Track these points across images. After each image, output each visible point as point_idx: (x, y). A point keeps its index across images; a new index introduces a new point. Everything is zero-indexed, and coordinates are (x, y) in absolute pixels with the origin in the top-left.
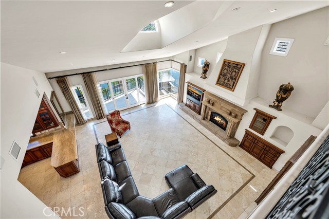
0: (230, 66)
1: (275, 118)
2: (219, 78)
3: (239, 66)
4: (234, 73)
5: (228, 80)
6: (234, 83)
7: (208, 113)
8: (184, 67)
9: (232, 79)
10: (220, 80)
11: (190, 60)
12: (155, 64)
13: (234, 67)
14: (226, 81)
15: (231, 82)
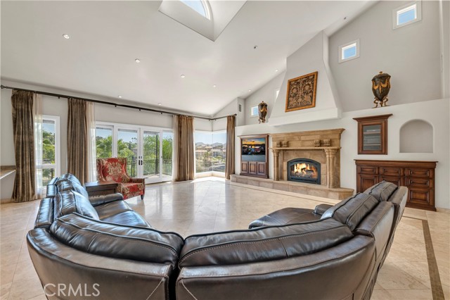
0: (298, 83)
1: (391, 115)
2: (288, 102)
3: (311, 77)
4: (307, 87)
5: (303, 97)
6: (312, 97)
7: (282, 168)
9: (307, 94)
10: (291, 103)
12: (190, 119)
13: (305, 81)
14: (300, 100)
15: (307, 98)
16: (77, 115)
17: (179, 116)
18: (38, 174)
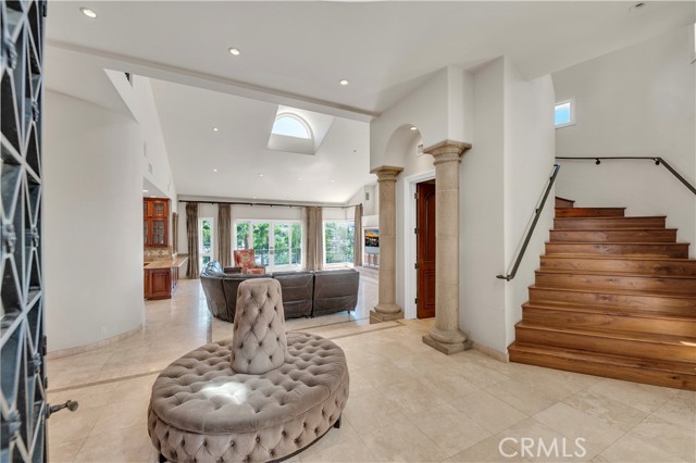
8: (360, 209)
11: (367, 199)
12: (319, 209)
16: (224, 216)
17: (307, 207)
18: (201, 260)
